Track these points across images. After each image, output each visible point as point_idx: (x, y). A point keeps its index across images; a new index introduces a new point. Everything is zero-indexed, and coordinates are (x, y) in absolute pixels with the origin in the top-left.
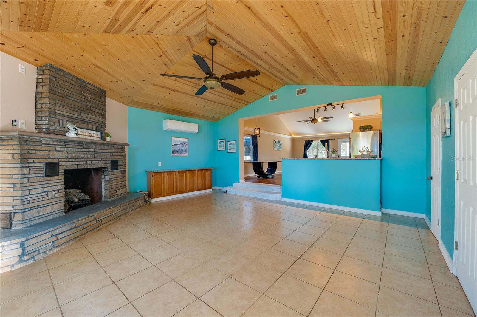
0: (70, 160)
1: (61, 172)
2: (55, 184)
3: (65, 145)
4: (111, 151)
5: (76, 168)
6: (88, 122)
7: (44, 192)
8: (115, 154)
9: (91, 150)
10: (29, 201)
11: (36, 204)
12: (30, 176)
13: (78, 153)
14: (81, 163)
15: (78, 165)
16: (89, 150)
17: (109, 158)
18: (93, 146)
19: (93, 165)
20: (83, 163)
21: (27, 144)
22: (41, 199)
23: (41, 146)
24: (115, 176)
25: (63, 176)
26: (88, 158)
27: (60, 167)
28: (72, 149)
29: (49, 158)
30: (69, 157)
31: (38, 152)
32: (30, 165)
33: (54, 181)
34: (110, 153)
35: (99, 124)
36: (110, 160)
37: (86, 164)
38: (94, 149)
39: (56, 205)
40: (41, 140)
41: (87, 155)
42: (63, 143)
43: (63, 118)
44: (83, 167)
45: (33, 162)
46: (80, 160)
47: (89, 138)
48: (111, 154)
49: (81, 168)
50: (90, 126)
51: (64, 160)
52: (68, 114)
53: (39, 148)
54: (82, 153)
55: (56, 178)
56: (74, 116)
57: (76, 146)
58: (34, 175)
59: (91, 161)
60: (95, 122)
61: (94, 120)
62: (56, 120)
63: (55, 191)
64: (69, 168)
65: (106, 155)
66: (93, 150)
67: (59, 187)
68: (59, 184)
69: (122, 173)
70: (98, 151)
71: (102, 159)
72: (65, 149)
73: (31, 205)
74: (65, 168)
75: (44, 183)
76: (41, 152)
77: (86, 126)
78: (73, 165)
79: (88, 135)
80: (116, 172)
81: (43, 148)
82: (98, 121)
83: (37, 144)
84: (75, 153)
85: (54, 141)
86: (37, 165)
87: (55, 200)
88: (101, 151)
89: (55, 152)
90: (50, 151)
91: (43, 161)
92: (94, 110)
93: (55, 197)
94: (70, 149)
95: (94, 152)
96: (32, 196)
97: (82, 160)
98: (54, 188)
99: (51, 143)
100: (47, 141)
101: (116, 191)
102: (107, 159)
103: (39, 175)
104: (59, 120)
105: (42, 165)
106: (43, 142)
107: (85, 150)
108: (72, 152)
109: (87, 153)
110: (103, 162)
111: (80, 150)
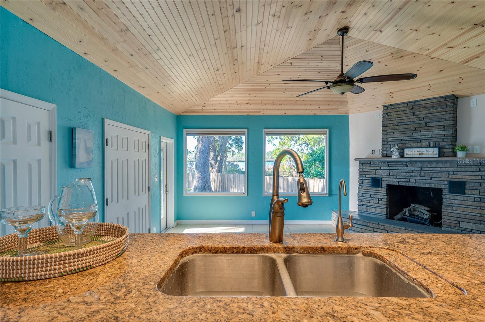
0: (391, 177)
1: (384, 186)
2: (379, 194)
3: (388, 165)
4: (451, 169)
5: (397, 184)
6: (421, 141)
7: (371, 197)
8: (460, 173)
9: (416, 169)
10: (362, 200)
11: (366, 203)
12: (363, 185)
13: (400, 171)
14: (402, 180)
15: (399, 182)
16: (413, 169)
17: (447, 178)
18: (420, 165)
19: (417, 184)
20: (404, 180)
21: (362, 166)
22: (369, 202)
23: (371, 166)
24: (457, 202)
25: (385, 189)
26: (411, 176)
27: (383, 182)
28: (394, 168)
29: (375, 174)
30: (391, 175)
31: (368, 170)
32: (363, 178)
33: (378, 192)
34: (449, 172)
35: (439, 138)
36: (447, 181)
37: (408, 182)
38: (421, 167)
39: (378, 209)
40: (371, 162)
41: (409, 173)
42: (386, 164)
43: (394, 143)
44: (404, 184)
45: (365, 177)
46: (401, 177)
47: (420, 156)
48: (451, 173)
49: (402, 185)
50: (424, 144)
51: (386, 176)
52: (398, 138)
53: (369, 168)
54: (404, 171)
55: (380, 189)
56: (404, 138)
57: (399, 166)
58: (365, 185)
59: (415, 179)
60: (432, 137)
61: (430, 136)
62: (388, 146)
63: (379, 199)
64: (391, 183)
65: (439, 174)
66: (419, 169)
67: (382, 197)
68: (382, 194)
69: (474, 201)
70: (426, 169)
71: (433, 179)
72: (388, 168)
73: (363, 203)
74: (387, 183)
75: (371, 191)
76: (370, 170)
77: (419, 145)
78: (394, 182)
79: (418, 153)
80: (459, 197)
81: (372, 168)
82: (436, 136)
83: (368, 165)
84: (397, 171)
85: (379, 163)
86: (367, 178)
87: (378, 205)
88: (431, 169)
89: (379, 171)
90: (376, 170)
91: (370, 176)
92: (431, 124)
93: (379, 203)
94: (392, 168)
95: (421, 170)
96: (363, 197)
97: (404, 177)
98: (378, 196)
99: (377, 164)
100: (374, 163)
101: (459, 222)
102: (441, 179)
103: (368, 185)
104: (390, 145)
105: (370, 179)
106: (372, 163)
107: (409, 168)
108: (394, 171)
109: (411, 171)
110: (435, 182)
111: (402, 168)
